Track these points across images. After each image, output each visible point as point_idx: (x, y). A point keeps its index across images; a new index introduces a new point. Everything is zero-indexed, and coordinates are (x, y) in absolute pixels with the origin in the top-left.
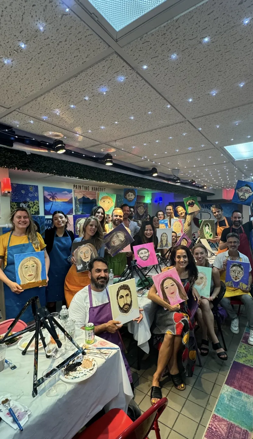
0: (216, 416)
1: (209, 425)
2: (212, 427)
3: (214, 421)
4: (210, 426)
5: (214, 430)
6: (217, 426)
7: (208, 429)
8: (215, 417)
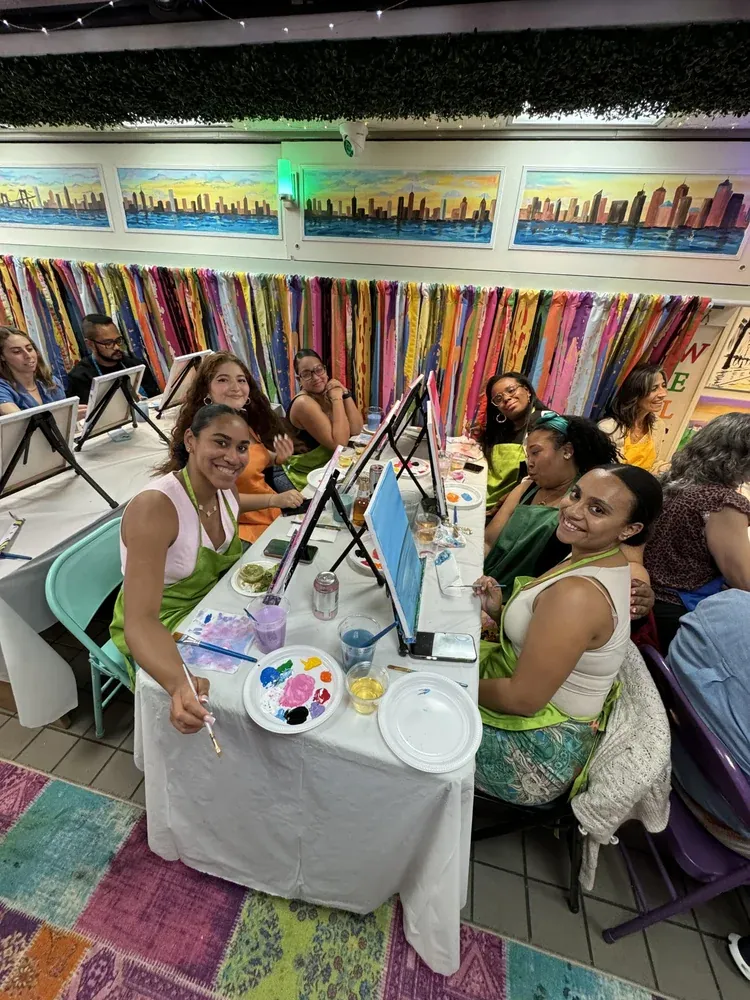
0: (42, 784)
1: (23, 770)
2: (17, 775)
3: (29, 779)
4: (19, 772)
5: (7, 781)
6: (14, 786)
7: (12, 766)
8: (41, 782)
